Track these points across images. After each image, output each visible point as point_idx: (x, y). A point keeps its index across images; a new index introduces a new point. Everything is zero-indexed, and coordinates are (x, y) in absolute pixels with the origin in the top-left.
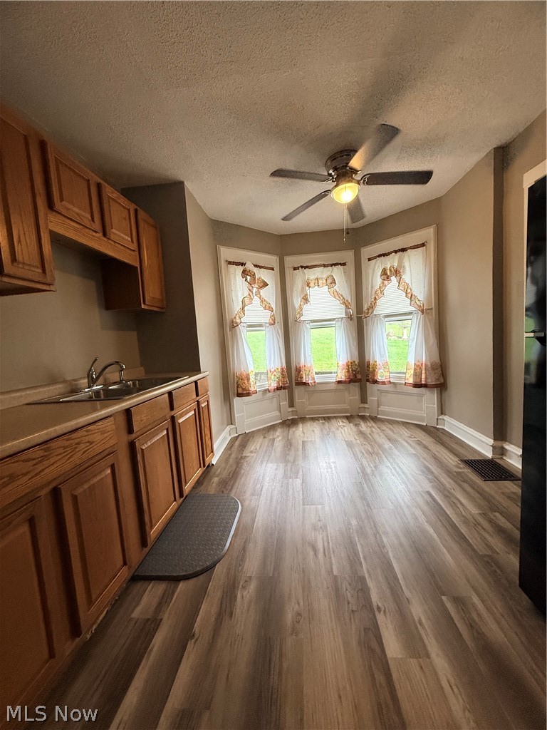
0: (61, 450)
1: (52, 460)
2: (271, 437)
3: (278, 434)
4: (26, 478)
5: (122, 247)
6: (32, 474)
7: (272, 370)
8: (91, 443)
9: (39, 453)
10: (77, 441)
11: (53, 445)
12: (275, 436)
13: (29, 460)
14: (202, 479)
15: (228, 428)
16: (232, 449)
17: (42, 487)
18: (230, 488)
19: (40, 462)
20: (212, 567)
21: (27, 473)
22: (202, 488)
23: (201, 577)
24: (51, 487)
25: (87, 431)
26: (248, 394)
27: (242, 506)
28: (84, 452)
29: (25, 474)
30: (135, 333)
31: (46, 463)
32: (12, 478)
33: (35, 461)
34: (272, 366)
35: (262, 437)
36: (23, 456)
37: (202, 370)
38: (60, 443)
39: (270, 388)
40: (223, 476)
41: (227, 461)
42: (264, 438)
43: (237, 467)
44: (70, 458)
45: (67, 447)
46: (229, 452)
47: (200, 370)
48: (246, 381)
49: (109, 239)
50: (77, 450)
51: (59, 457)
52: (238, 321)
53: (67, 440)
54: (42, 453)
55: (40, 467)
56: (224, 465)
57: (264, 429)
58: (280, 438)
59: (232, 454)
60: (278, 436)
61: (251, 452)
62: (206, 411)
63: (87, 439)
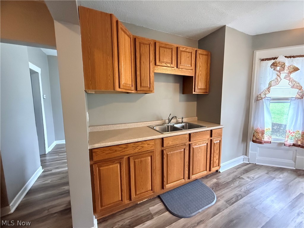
0: (131, 147)
1: (127, 149)
2: (273, 176)
3: (281, 176)
4: (119, 152)
5: (186, 70)
6: (122, 151)
7: (291, 131)
8: (143, 147)
9: (124, 146)
10: (137, 145)
11: (129, 145)
12: (277, 177)
13: (121, 147)
14: (210, 175)
15: (243, 157)
16: (238, 169)
17: (125, 155)
18: (218, 189)
19: (124, 149)
20: (180, 217)
21: (120, 151)
22: (206, 180)
23: (174, 217)
24: (128, 156)
25: (142, 143)
26: (260, 143)
27: (216, 203)
28: (139, 150)
29: (119, 151)
30: (196, 103)
31: (126, 150)
32: (116, 151)
33: (122, 148)
34: (292, 128)
35: (266, 172)
36: (120, 146)
37: (221, 124)
38: (132, 145)
39: (285, 143)
40: (220, 181)
41: (229, 174)
42: (267, 173)
43: (232, 181)
44: (134, 150)
45: (134, 146)
46: (235, 170)
47: (220, 124)
48: (260, 135)
49: (179, 68)
50: (137, 148)
51: (131, 149)
52: (263, 96)
53: (134, 144)
54: (125, 146)
55: (124, 150)
56: (225, 175)
57: (272, 167)
58: (280, 180)
59: (235, 172)
60: (280, 178)
61: (248, 177)
62: (218, 146)
63: (141, 145)
